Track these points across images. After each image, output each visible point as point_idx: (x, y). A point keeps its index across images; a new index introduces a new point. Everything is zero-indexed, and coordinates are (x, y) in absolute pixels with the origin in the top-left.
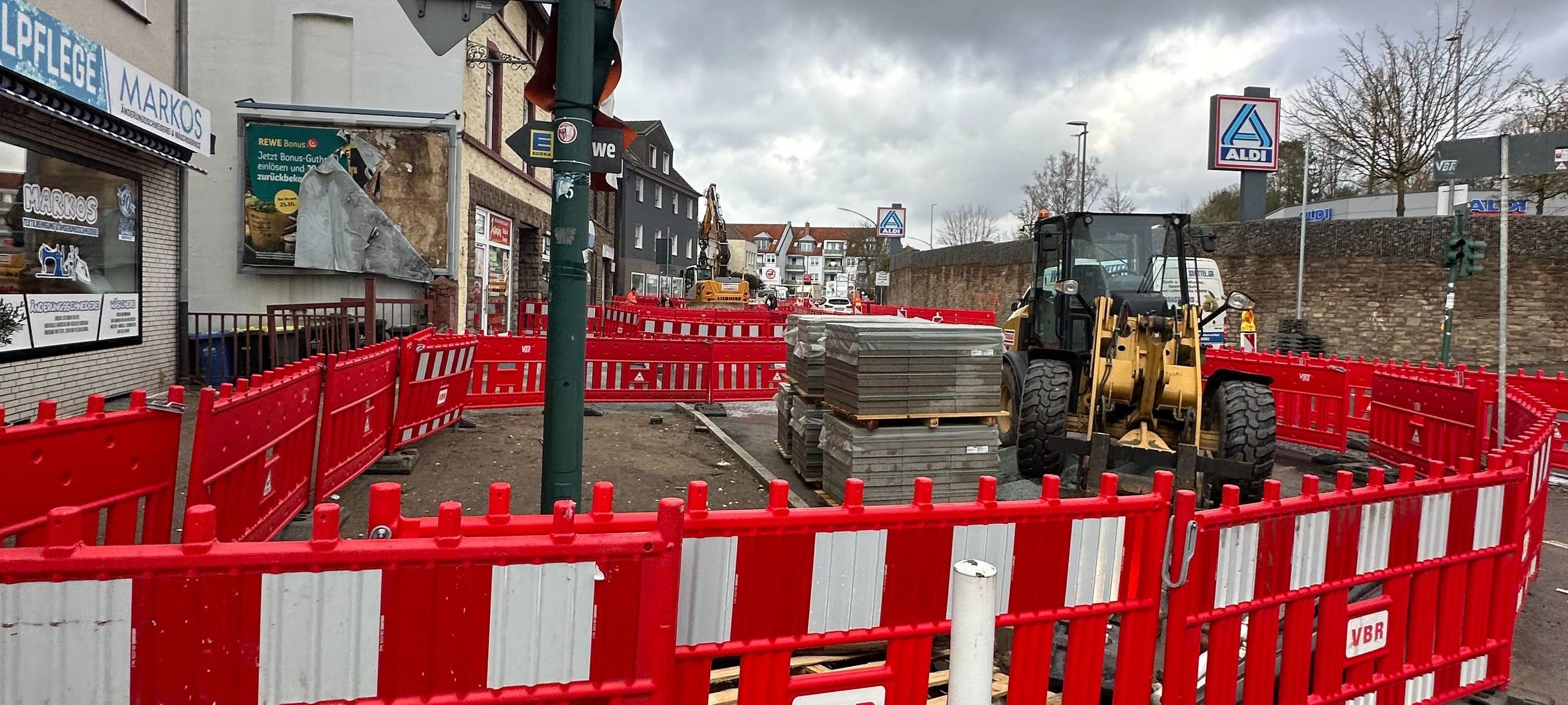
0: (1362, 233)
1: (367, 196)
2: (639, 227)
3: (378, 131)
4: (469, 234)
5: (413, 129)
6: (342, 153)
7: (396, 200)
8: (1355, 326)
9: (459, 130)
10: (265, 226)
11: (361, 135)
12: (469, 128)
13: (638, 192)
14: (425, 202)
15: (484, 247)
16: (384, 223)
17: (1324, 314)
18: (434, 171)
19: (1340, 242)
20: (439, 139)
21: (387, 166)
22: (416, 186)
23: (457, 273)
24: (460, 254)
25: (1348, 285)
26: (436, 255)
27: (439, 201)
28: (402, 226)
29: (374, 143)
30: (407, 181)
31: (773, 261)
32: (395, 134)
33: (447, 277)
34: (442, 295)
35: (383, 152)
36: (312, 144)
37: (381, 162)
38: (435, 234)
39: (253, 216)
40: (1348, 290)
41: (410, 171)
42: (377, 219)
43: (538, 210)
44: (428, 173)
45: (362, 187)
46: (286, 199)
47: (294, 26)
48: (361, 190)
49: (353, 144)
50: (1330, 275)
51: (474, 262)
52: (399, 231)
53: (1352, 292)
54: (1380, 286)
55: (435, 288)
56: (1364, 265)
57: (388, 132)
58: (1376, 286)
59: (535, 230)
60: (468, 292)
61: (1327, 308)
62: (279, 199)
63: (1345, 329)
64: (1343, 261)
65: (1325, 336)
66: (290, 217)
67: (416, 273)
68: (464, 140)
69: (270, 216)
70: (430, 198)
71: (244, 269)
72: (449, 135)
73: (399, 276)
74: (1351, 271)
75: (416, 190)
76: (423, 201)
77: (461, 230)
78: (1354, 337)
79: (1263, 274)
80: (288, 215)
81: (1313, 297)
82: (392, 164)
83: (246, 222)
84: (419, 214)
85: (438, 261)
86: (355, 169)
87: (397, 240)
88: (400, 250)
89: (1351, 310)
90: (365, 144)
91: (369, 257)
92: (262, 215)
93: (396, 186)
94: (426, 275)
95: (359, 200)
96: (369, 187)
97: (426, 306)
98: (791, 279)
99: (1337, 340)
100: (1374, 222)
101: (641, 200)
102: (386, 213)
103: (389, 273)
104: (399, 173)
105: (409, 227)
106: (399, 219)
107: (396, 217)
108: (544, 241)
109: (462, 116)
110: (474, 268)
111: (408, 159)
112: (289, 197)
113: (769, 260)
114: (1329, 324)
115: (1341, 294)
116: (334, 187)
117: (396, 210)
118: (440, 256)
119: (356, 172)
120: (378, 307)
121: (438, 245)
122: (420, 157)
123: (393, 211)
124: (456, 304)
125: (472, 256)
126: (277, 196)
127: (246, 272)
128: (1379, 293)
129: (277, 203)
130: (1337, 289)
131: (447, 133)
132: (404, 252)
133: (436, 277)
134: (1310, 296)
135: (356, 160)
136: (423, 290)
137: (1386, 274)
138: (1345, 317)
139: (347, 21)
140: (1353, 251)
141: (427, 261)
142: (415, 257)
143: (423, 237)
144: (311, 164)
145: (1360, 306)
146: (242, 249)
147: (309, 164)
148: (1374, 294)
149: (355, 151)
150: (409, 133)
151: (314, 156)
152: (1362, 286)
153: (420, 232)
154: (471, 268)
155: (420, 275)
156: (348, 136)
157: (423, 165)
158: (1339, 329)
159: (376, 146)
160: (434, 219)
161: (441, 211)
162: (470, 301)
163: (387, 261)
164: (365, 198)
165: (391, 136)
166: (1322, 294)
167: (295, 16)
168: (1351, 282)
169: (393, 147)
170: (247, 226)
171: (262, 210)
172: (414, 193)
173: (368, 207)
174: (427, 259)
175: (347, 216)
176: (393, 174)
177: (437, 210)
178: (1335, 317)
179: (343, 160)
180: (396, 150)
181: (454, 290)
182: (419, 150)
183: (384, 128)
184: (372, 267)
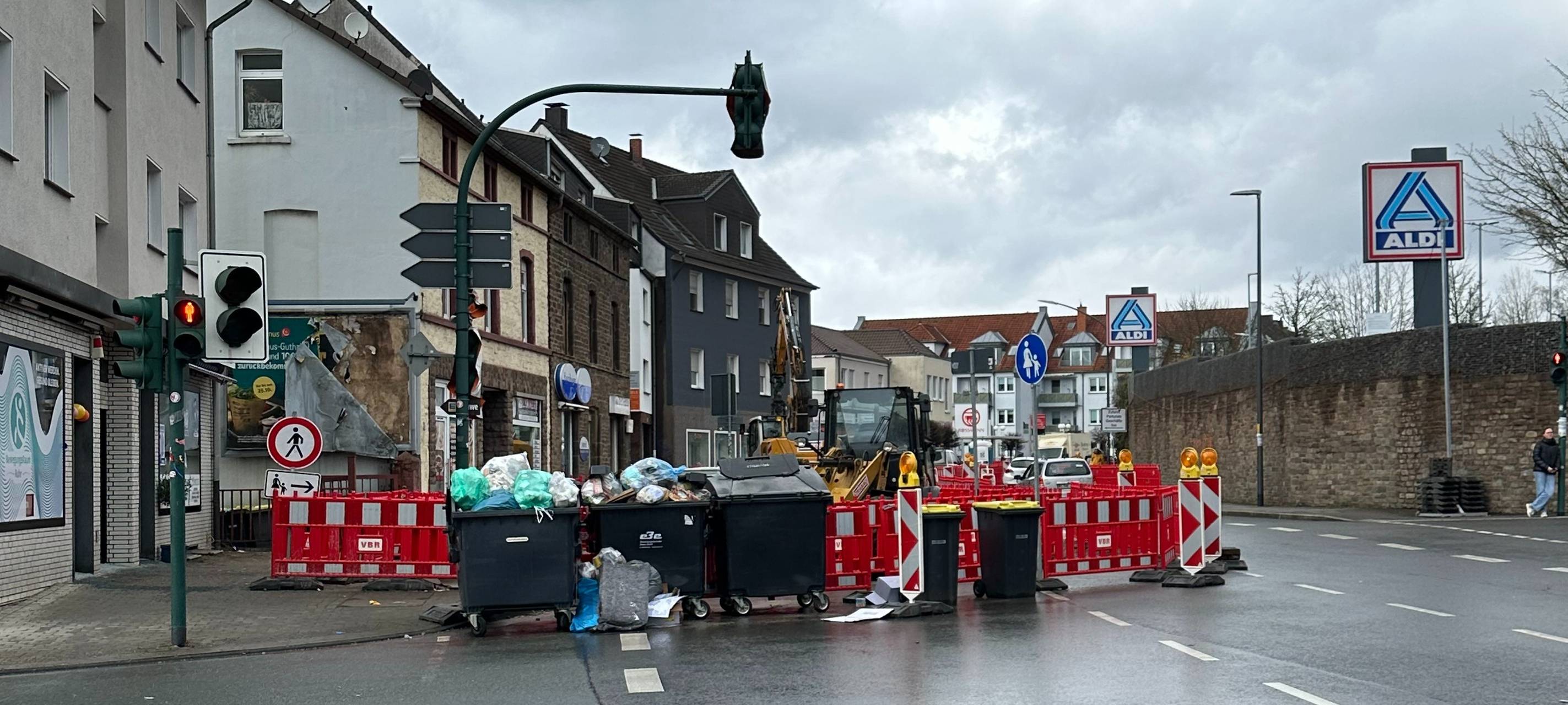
0: (1515, 342)
1: (335, 379)
2: (698, 354)
3: (344, 317)
4: (429, 409)
5: (375, 313)
6: (313, 340)
7: (362, 381)
8: (1515, 463)
9: (417, 311)
10: (245, 412)
11: (329, 322)
12: (427, 307)
13: (693, 297)
14: (388, 382)
15: (444, 419)
16: (352, 403)
17: (1487, 449)
18: (395, 352)
19: (1496, 356)
20: (399, 321)
21: (353, 349)
22: (380, 367)
23: (419, 448)
24: (422, 429)
25: (1507, 410)
26: (400, 432)
27: (401, 381)
28: (368, 406)
29: (341, 329)
30: (371, 363)
31: (1010, 387)
32: (359, 319)
33: (410, 452)
34: (406, 470)
35: (349, 337)
36: (285, 333)
37: (347, 347)
38: (398, 412)
39: (234, 402)
40: (1506, 417)
41: (374, 353)
42: (345, 400)
43: (506, 370)
44: (390, 354)
45: (331, 371)
46: (263, 386)
47: (265, 221)
48: (330, 374)
49: (322, 331)
50: (1489, 399)
51: (435, 436)
52: (365, 411)
53: (1511, 419)
54: (1537, 410)
55: (400, 463)
56: (1520, 384)
57: (353, 318)
58: (1532, 411)
59: (503, 393)
60: (430, 466)
61: (1489, 441)
62: (257, 386)
63: (1507, 468)
64: (1500, 380)
65: (1489, 478)
66: (267, 402)
67: (382, 450)
68: (422, 320)
69: (250, 402)
70: (393, 378)
71: (227, 453)
72: (408, 317)
73: (366, 453)
74: (1508, 392)
75: (380, 371)
76: (386, 380)
77: (422, 407)
78: (1515, 478)
79: (1433, 399)
80: (265, 400)
81: (1476, 428)
82: (358, 347)
83: (229, 409)
84: (383, 394)
85: (402, 438)
86: (325, 354)
87: (363, 419)
88: (367, 428)
89: (1511, 442)
90: (332, 330)
91: (339, 436)
92: (242, 401)
93: (361, 369)
94: (391, 451)
95: (329, 384)
96: (337, 370)
97: (392, 480)
98: (1050, 423)
99: (1499, 482)
100: (1526, 329)
101: (700, 308)
102: (353, 394)
103: (358, 451)
104: (364, 355)
105: (374, 406)
106: (365, 399)
107: (362, 397)
108: (514, 404)
109: (420, 297)
110: (435, 442)
111: (372, 342)
112: (266, 384)
113: (1002, 387)
114: (1492, 462)
115: (1501, 423)
116: (306, 373)
117: (361, 391)
118: (403, 432)
119: (325, 357)
120: (358, 482)
121: (401, 422)
122: (382, 340)
123: (359, 392)
124: (419, 478)
125: (432, 430)
126: (255, 384)
127: (229, 456)
128: (1536, 420)
129: (256, 390)
130: (1497, 417)
131: (406, 316)
132: (370, 430)
133: (400, 452)
134: (1473, 427)
135: (325, 345)
136: (388, 465)
137: (1541, 395)
138: (1506, 452)
139: (312, 214)
140: (1509, 367)
141: (392, 437)
142: (380, 435)
143: (386, 415)
144: (285, 351)
145: (1519, 437)
146: (225, 434)
147: (283, 351)
148: (1531, 421)
149: (323, 337)
150: (373, 317)
151: (287, 344)
152: (1520, 412)
153: (384, 410)
154: (432, 442)
155: (385, 451)
156: (317, 324)
157: (386, 349)
158: (1502, 468)
159: (343, 332)
160: (397, 397)
161: (403, 390)
162: (432, 474)
163: (355, 439)
164: (334, 381)
165: (357, 321)
166: (1484, 423)
167: (265, 212)
168: (1510, 407)
169: (358, 331)
170: (229, 413)
171: (243, 397)
172: (379, 374)
173: (338, 389)
174: (391, 436)
175: (319, 399)
176: (358, 357)
177: (400, 389)
178: (1497, 454)
179: (313, 347)
180: (360, 334)
181: (417, 464)
182: (381, 334)
183: (349, 314)
184: (341, 445)
